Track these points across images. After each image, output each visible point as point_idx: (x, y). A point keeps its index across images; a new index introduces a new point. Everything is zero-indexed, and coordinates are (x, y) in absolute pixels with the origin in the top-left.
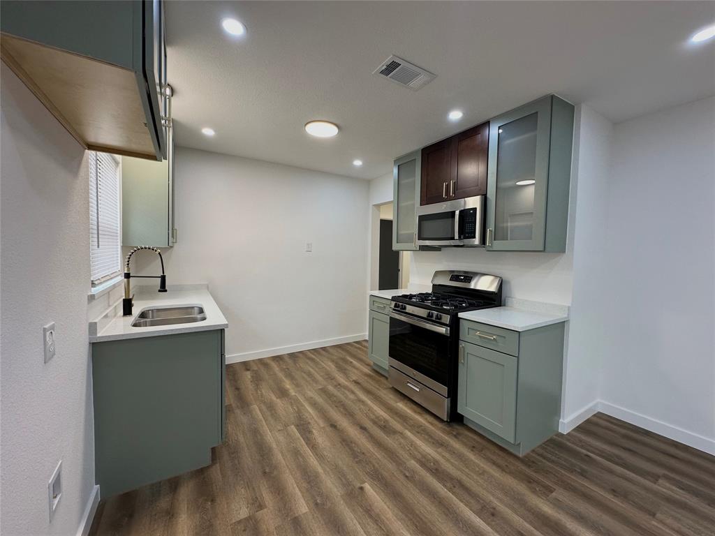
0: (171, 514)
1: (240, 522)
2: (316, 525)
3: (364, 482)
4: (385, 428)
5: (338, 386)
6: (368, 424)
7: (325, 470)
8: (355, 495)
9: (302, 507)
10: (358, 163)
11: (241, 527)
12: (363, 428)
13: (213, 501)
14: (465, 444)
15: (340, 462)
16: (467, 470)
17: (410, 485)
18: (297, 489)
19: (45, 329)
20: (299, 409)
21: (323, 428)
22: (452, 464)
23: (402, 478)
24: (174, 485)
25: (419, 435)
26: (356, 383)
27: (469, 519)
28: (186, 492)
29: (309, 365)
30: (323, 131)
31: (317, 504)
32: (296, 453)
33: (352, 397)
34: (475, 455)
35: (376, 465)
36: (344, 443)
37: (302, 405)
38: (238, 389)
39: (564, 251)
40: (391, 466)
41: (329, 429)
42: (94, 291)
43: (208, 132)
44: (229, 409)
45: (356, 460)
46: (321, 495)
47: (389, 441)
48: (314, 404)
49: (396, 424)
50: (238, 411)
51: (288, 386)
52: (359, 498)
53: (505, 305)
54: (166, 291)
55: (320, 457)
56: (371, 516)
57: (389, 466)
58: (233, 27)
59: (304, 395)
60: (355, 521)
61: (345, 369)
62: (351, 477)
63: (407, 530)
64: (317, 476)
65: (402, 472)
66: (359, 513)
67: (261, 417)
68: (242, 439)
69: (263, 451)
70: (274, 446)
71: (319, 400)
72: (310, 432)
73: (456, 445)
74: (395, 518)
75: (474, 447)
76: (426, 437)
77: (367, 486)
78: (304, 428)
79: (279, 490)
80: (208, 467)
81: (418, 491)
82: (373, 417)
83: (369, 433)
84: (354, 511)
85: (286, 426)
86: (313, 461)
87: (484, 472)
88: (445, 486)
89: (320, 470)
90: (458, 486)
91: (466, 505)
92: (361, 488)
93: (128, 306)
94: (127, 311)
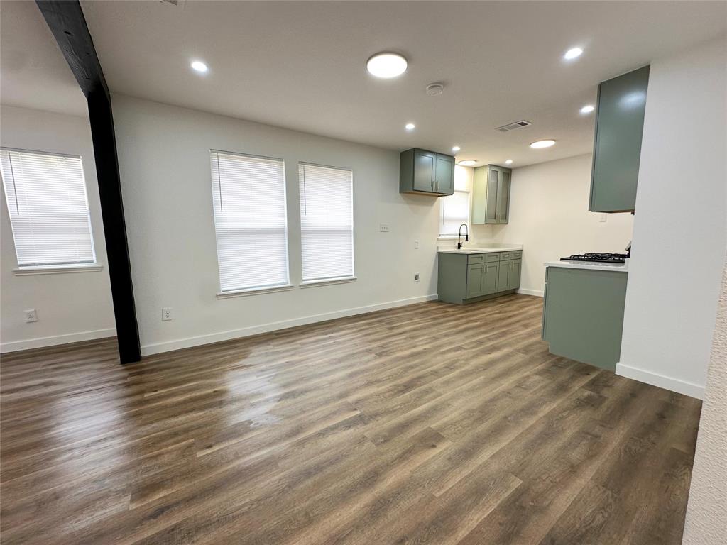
42: (441, 237)
43: (509, 162)
93: (459, 246)
94: (459, 248)
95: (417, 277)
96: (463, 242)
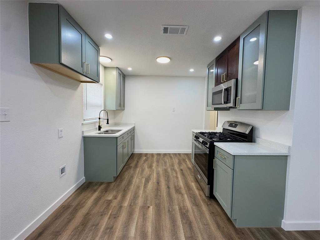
0: (95, 191)
1: (107, 200)
2: (125, 211)
3: (151, 205)
4: (178, 191)
5: (173, 169)
6: (172, 187)
7: (142, 196)
8: (145, 208)
9: (126, 204)
10: (192, 70)
11: (106, 202)
12: (168, 187)
13: (106, 192)
14: (209, 210)
15: (149, 196)
16: (199, 220)
17: (167, 214)
18: (129, 198)
19: (58, 130)
20: (151, 174)
21: (154, 183)
22: (194, 215)
23: (167, 210)
24: (102, 183)
25: (190, 198)
26: (181, 170)
27: (180, 238)
28: (102, 187)
29: (168, 159)
30: (164, 60)
31: (131, 205)
32: (138, 187)
33: (175, 175)
34: (210, 216)
35: (161, 202)
36: (156, 190)
37: (154, 173)
38: (138, 162)
39: (288, 110)
40: (166, 205)
41: (156, 183)
42: (85, 122)
43: (130, 69)
44: (130, 168)
45: (156, 197)
46: (134, 203)
47: (175, 196)
48: (158, 174)
49: (183, 191)
50: (132, 169)
51: (154, 165)
52: (145, 210)
53: (255, 142)
54: (108, 124)
55: (144, 191)
56: (143, 217)
57: (165, 204)
58: (108, 36)
59: (157, 169)
60: (137, 216)
61: (181, 164)
62: (148, 202)
63: (151, 227)
64: (138, 197)
65: (169, 208)
66: (141, 214)
67: (137, 173)
68: (126, 178)
69: (129, 183)
70: (134, 183)
71: (161, 172)
72: (148, 182)
73: (204, 208)
74: (151, 222)
75: (213, 213)
76: (193, 200)
77: (151, 207)
78: (147, 181)
79: (124, 197)
80: (112, 182)
81: (169, 217)
82: (176, 184)
83: (169, 190)
84: (140, 213)
85: (143, 178)
86: (141, 192)
87: (208, 224)
88: (182, 221)
89: (141, 195)
90: (189, 224)
91: (184, 232)
92: (149, 207)
93: (100, 128)
94: (99, 129)
95: (63, 171)
96: (103, 123)
